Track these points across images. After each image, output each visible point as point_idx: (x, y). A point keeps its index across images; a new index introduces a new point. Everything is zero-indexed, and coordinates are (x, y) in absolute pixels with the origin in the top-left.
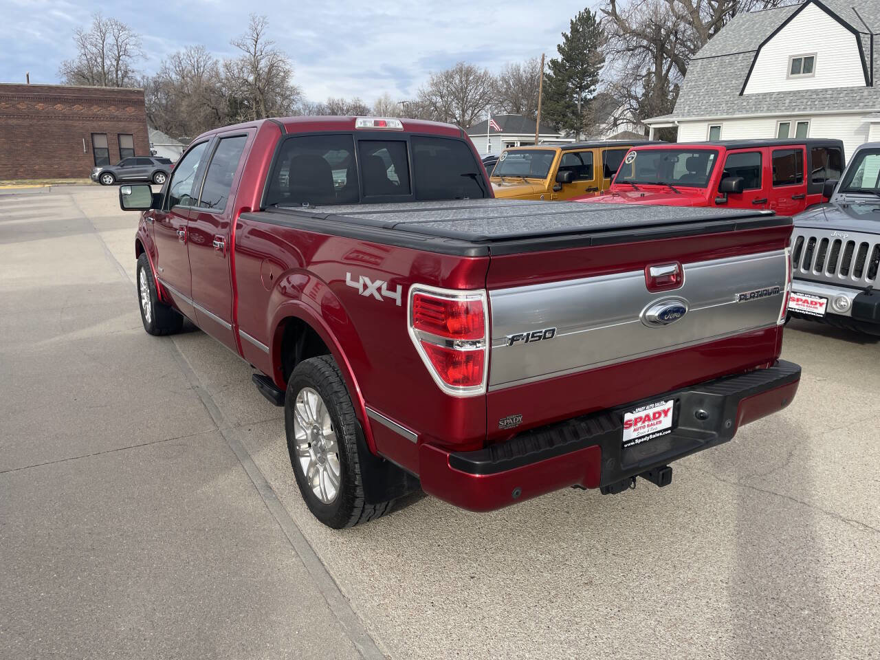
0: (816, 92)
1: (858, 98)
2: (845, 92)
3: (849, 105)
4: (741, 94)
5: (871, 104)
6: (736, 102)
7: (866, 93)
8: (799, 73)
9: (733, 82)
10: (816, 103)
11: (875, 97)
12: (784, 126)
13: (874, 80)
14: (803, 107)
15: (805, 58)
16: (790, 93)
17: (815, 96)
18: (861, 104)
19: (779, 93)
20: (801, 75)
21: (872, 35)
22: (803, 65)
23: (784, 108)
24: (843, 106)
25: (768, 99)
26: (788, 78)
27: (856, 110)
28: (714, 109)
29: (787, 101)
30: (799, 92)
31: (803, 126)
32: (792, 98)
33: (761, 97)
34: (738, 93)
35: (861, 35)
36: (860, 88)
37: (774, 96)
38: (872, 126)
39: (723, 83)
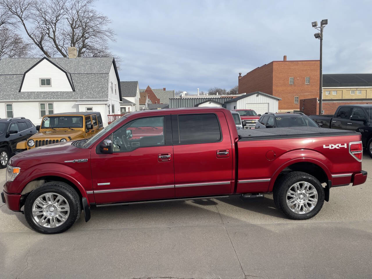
0: (53, 92)
1: (71, 95)
2: (66, 93)
3: (68, 98)
4: (20, 91)
5: (76, 97)
6: (18, 95)
7: (73, 94)
8: (45, 85)
9: (14, 86)
10: (55, 96)
11: (77, 95)
12: (43, 105)
13: (75, 90)
14: (50, 98)
15: (46, 80)
16: (42, 92)
17: (53, 94)
18: (72, 98)
19: (38, 92)
20: (46, 86)
21: (70, 74)
22: (46, 82)
23: (41, 98)
24: (66, 98)
25: (33, 94)
26: (40, 86)
27: (71, 100)
28: (7, 97)
29: (42, 95)
30: (47, 92)
31: (51, 105)
32: (44, 94)
33: (29, 93)
34: (18, 91)
35: (67, 73)
36: (71, 92)
37: (36, 93)
38: (79, 105)
39: (9, 86)
